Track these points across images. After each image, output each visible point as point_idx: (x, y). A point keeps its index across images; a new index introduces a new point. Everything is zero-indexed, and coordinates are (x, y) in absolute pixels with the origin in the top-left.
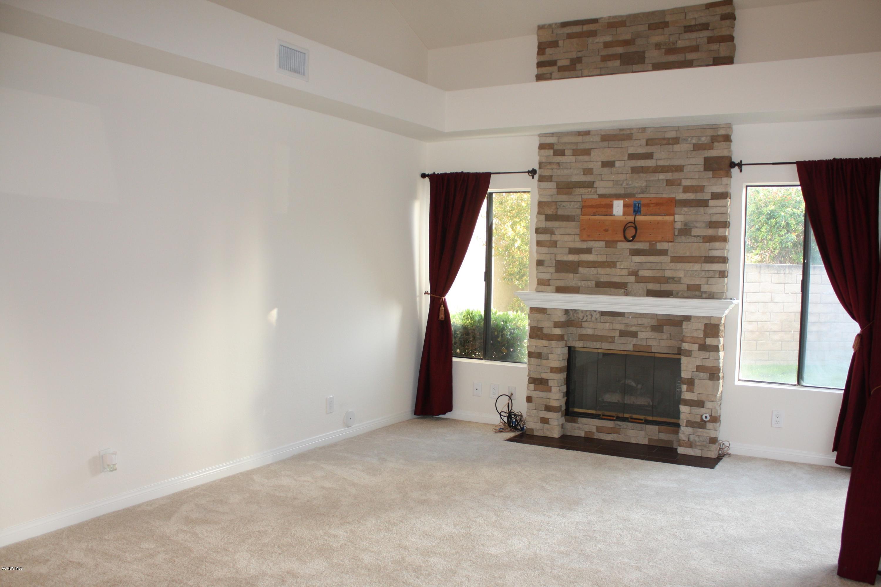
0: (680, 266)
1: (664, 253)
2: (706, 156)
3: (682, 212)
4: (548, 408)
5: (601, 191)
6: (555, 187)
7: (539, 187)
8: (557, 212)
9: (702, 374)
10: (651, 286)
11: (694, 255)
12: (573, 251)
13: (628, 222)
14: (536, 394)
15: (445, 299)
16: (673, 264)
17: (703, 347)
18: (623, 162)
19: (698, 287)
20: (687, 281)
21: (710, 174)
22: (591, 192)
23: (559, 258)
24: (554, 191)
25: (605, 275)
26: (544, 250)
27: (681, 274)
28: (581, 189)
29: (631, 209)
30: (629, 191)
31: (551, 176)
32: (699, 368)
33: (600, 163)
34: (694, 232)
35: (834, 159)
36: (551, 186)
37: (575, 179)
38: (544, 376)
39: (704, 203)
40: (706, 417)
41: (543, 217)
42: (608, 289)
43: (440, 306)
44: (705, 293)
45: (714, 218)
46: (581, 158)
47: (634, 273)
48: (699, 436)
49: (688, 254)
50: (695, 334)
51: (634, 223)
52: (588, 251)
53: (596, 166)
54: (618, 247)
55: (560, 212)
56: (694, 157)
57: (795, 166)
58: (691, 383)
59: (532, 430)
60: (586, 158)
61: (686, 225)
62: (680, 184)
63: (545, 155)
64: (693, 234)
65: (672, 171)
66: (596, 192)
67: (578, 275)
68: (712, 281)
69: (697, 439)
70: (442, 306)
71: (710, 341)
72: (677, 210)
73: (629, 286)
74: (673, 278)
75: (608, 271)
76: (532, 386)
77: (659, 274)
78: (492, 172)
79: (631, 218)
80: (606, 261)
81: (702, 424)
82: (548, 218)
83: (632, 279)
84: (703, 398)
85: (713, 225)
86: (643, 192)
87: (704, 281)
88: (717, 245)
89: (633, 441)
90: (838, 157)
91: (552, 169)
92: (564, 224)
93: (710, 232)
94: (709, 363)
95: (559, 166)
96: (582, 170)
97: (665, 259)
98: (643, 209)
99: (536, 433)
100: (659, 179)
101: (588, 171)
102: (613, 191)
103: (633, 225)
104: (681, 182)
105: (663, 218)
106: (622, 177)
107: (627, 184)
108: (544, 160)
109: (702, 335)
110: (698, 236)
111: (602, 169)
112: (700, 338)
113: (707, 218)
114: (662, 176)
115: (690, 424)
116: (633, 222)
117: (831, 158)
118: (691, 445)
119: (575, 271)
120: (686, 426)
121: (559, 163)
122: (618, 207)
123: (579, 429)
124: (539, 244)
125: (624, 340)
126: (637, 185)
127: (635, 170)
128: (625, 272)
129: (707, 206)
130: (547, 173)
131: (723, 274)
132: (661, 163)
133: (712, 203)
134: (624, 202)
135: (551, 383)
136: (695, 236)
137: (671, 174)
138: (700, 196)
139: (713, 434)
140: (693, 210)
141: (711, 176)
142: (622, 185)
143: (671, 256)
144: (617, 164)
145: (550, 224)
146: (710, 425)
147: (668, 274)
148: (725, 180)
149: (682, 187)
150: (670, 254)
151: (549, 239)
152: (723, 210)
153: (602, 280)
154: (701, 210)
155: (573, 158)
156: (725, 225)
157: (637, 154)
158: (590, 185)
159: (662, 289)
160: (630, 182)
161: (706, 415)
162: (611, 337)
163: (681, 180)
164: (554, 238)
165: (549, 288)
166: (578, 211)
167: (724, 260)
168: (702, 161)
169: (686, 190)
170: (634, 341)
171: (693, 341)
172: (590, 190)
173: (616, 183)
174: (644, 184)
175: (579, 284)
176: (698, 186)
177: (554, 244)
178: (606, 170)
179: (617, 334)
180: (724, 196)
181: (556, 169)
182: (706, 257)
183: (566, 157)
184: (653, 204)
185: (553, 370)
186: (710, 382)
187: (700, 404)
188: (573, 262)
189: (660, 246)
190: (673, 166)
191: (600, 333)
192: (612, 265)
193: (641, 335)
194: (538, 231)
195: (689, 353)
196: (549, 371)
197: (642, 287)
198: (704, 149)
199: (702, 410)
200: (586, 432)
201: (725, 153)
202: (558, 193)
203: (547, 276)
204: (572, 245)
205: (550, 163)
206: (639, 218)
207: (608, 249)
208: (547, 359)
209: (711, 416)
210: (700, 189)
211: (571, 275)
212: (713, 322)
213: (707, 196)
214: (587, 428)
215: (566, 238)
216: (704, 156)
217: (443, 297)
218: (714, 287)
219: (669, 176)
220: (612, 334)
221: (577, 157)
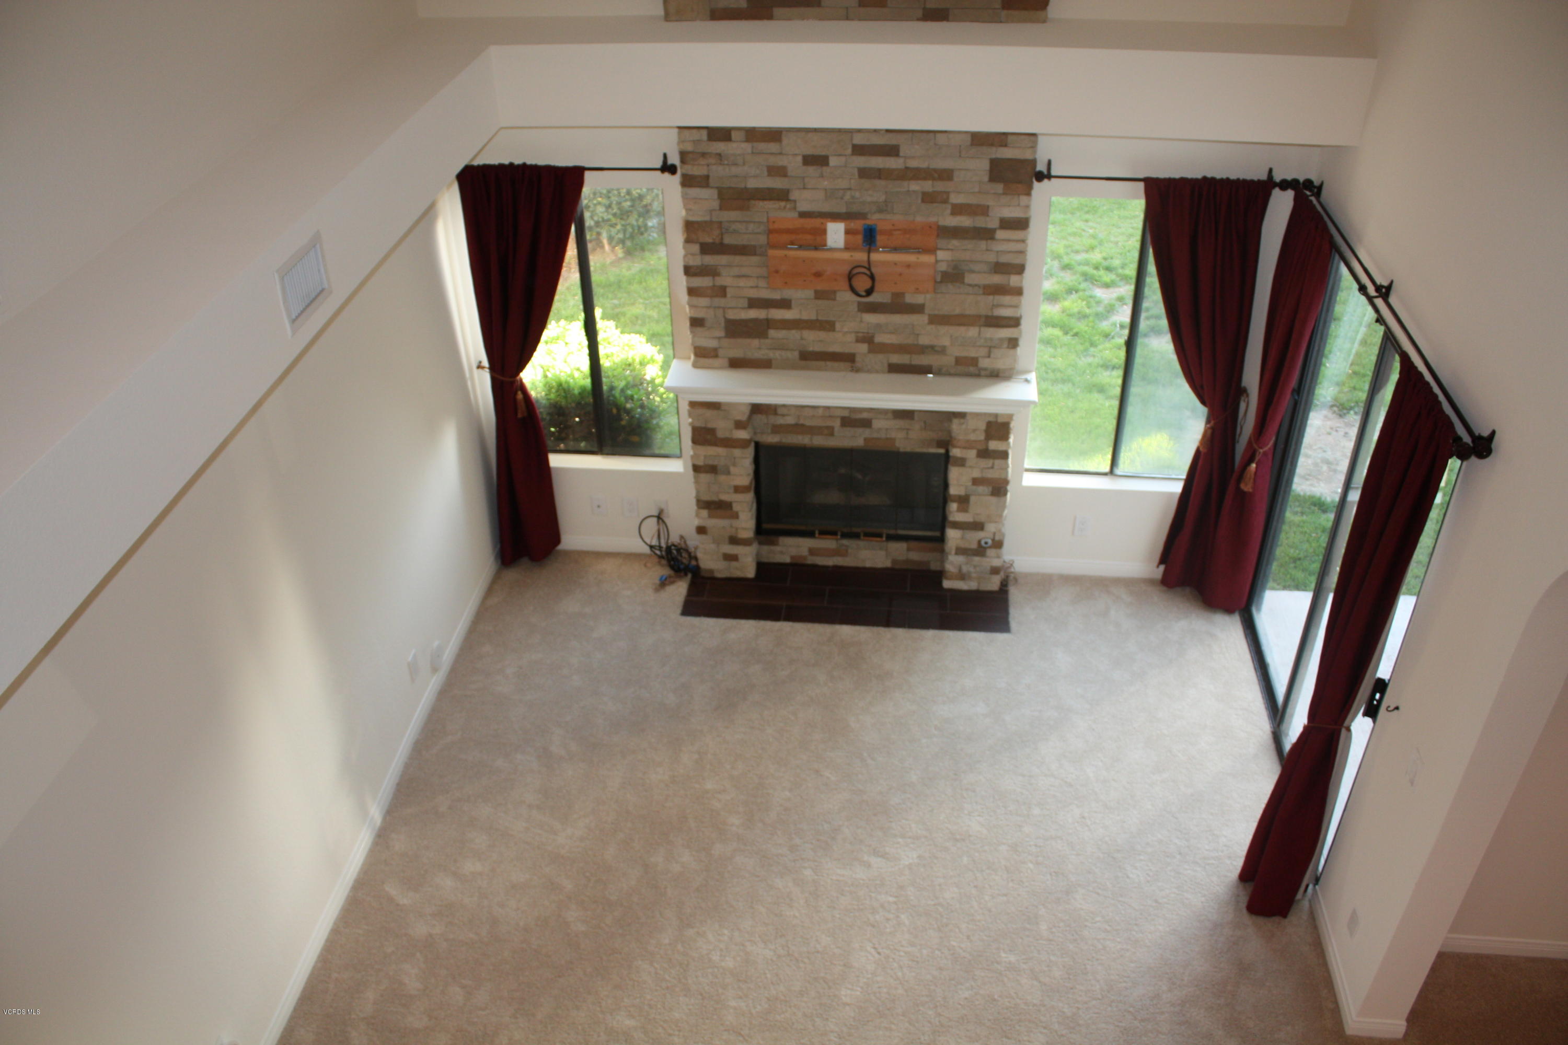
0: (943, 329)
1: (917, 309)
2: (994, 156)
3: (950, 247)
4: (734, 541)
5: (804, 207)
6: (716, 196)
7: (685, 197)
8: (722, 239)
9: (981, 489)
10: (896, 359)
11: (967, 312)
12: (754, 303)
13: (859, 264)
14: (711, 523)
15: (521, 380)
16: (933, 326)
17: (984, 453)
18: (843, 159)
19: (974, 361)
20: (956, 351)
21: (999, 187)
22: (785, 207)
23: (732, 315)
24: (716, 204)
25: (814, 340)
26: (704, 301)
27: (946, 342)
28: (766, 202)
29: (859, 238)
30: (855, 208)
31: (707, 177)
32: (976, 482)
33: (800, 159)
34: (970, 279)
35: (1205, 178)
36: (708, 195)
37: (752, 184)
38: (725, 497)
39: (987, 234)
40: (986, 543)
41: (696, 248)
42: (822, 363)
43: (516, 394)
44: (985, 369)
45: (1003, 259)
46: (762, 146)
47: (867, 339)
48: (975, 567)
49: (957, 311)
50: (972, 437)
51: (869, 269)
52: (785, 304)
53: (794, 164)
54: (838, 298)
55: (728, 240)
56: (972, 158)
57: (1141, 185)
58: (964, 501)
59: (711, 571)
60: (773, 147)
61: (956, 267)
62: (946, 201)
63: (691, 139)
64: (967, 280)
65: (934, 179)
66: (795, 208)
67: (767, 341)
68: (996, 353)
69: (972, 570)
70: (519, 393)
71: (994, 445)
72: (941, 243)
73: (858, 359)
74: (932, 347)
75: (822, 335)
76: (705, 513)
77: (910, 341)
78: (587, 165)
79: (861, 256)
80: (817, 320)
81: (980, 551)
82: (706, 249)
83: (863, 348)
84: (982, 518)
85: (1000, 268)
86: (881, 211)
87: (983, 352)
88: (1007, 299)
89: (868, 564)
90: (1209, 175)
91: (708, 165)
92: (737, 259)
93: (997, 279)
94: (991, 474)
95: (721, 160)
96: (765, 169)
97: (919, 320)
98: (880, 239)
99: (718, 575)
100: (908, 191)
101: (777, 171)
102: (827, 207)
103: (868, 272)
104: (948, 198)
105: (918, 258)
106: (842, 184)
107: (853, 197)
108: (689, 147)
109: (982, 437)
110: (976, 285)
111: (805, 167)
112: (980, 441)
113: (992, 258)
114: (915, 186)
115: (960, 551)
116: (866, 265)
117: (1199, 176)
118: (962, 577)
119: (763, 335)
120: (956, 554)
121: (719, 155)
122: (836, 233)
123: (782, 553)
124: (692, 292)
125: (849, 431)
126: (869, 199)
127: (864, 173)
128: (851, 338)
129: (992, 238)
130: (697, 170)
131: (1013, 343)
132: (913, 164)
133: (1000, 234)
134: (846, 226)
135: (736, 507)
136: (970, 285)
137: (930, 182)
138: (980, 222)
139: (996, 563)
140: (969, 244)
141: (1001, 191)
142: (842, 198)
143: (929, 315)
144: (833, 161)
145: (710, 260)
146: (991, 552)
147: (924, 340)
148: (1023, 199)
149: (949, 207)
150: (927, 311)
151: (711, 284)
152: (1019, 246)
153: (811, 349)
154: (983, 244)
155: (747, 147)
156: (1020, 269)
157: (869, 146)
158: (782, 195)
159: (913, 363)
160: (857, 194)
161: (987, 540)
162: (828, 428)
163: (948, 193)
164: (720, 281)
165: (716, 362)
166: (762, 240)
167: (1015, 322)
168: (986, 165)
169: (958, 210)
170: (867, 433)
171: (969, 445)
172: (783, 204)
173: (830, 194)
174: (883, 198)
175: (771, 354)
176: (978, 206)
177: (722, 291)
178: (812, 170)
179: (837, 424)
180: (1022, 224)
181: (714, 164)
182: (987, 317)
183: (734, 145)
184: (899, 230)
185: (738, 489)
186: (994, 500)
187: (978, 526)
188: (755, 321)
189: (909, 299)
190: (935, 170)
191: (808, 423)
192: (827, 326)
193: (877, 424)
194: (688, 271)
195: (961, 462)
196: (732, 490)
197: (881, 360)
198: (992, 145)
199: (980, 535)
200: (792, 557)
201: (1028, 155)
202: (721, 208)
203: (712, 344)
204: (754, 294)
205: (704, 155)
206: (875, 257)
207: (820, 302)
208: (728, 473)
209: (993, 540)
210: (983, 210)
211: (756, 342)
212: (1000, 420)
213: (993, 223)
214: (794, 551)
215: (742, 283)
216: (989, 157)
217: (518, 378)
218: (999, 361)
219: (927, 186)
220: (829, 423)
221: (755, 144)
